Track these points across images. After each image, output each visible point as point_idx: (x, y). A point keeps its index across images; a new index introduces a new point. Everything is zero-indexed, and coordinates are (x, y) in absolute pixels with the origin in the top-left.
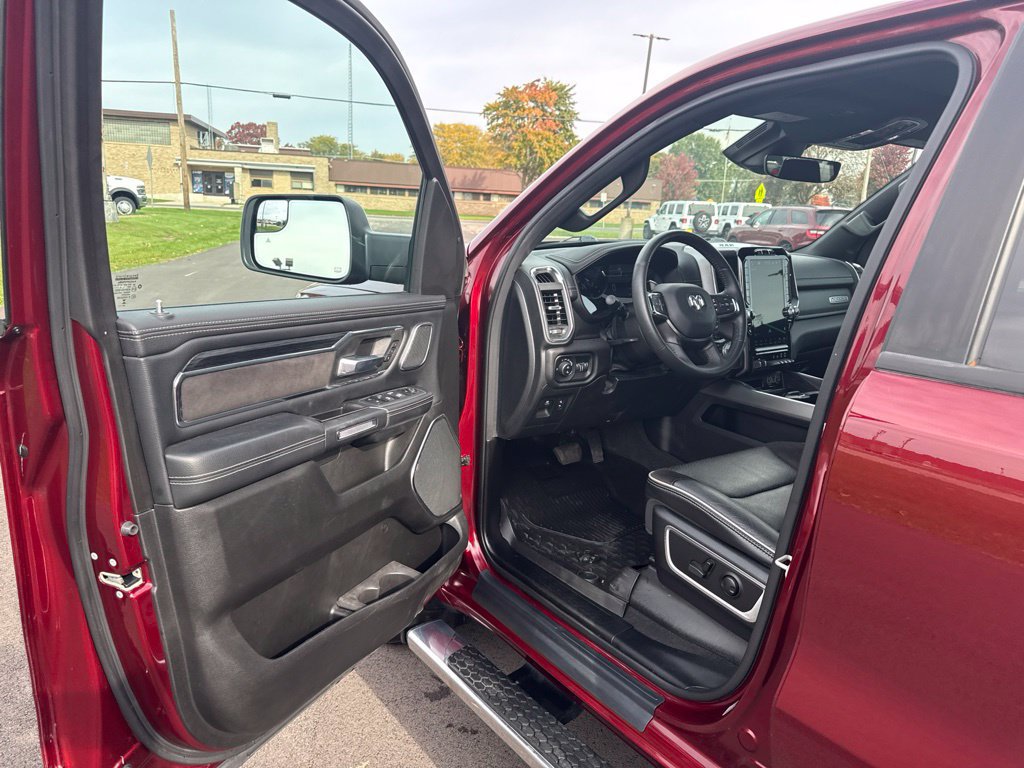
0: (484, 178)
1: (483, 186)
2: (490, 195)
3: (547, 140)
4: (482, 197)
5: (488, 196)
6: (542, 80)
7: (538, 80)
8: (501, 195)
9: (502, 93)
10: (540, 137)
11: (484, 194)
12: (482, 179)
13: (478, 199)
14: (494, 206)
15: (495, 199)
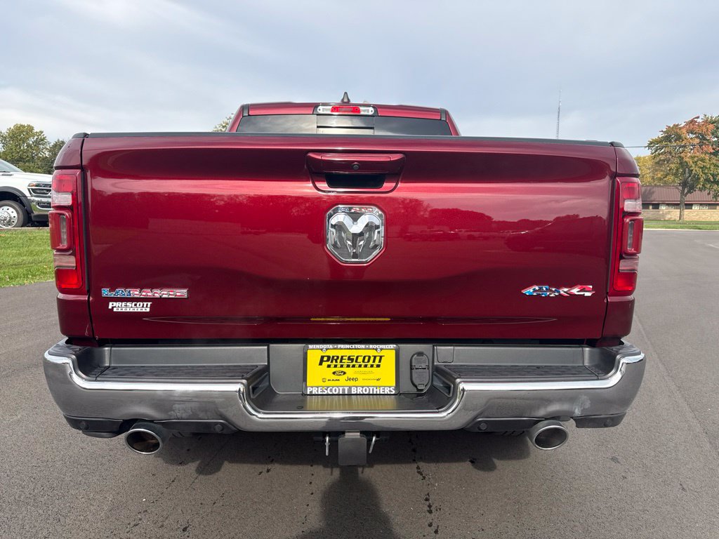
0: (653, 192)
1: (652, 199)
2: (658, 204)
3: (703, 160)
4: (651, 207)
5: (656, 206)
6: (702, 116)
7: (698, 117)
8: (668, 205)
9: (665, 130)
10: (696, 159)
11: (653, 204)
12: (651, 193)
13: (648, 208)
14: (661, 212)
15: (663, 208)
